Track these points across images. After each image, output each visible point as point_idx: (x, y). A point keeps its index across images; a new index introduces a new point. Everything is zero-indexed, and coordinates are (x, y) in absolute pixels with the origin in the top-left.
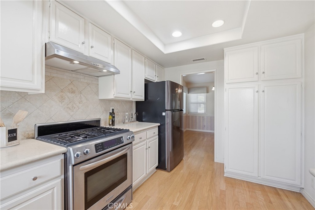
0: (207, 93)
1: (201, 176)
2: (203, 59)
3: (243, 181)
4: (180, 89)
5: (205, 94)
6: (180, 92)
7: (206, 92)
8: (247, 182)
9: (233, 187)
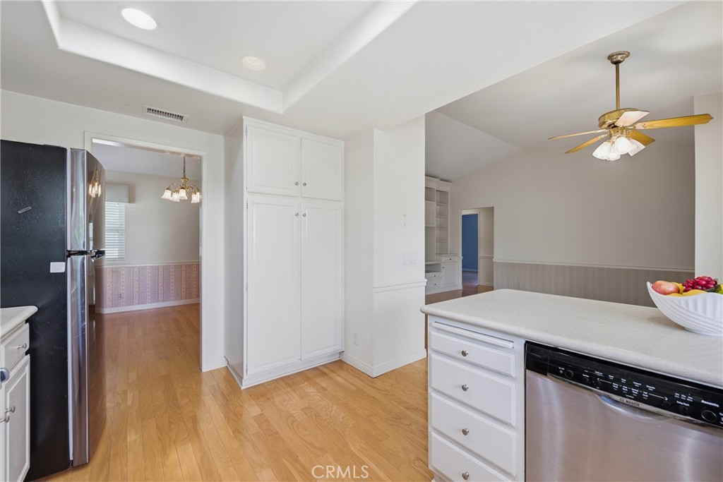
0: (129, 202)
1: (195, 416)
2: (181, 118)
3: (276, 380)
4: (96, 184)
5: (123, 205)
6: (97, 195)
7: (127, 199)
8: (282, 379)
9: (269, 399)
